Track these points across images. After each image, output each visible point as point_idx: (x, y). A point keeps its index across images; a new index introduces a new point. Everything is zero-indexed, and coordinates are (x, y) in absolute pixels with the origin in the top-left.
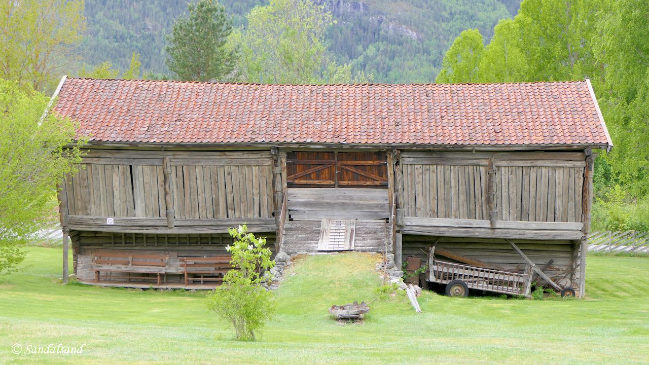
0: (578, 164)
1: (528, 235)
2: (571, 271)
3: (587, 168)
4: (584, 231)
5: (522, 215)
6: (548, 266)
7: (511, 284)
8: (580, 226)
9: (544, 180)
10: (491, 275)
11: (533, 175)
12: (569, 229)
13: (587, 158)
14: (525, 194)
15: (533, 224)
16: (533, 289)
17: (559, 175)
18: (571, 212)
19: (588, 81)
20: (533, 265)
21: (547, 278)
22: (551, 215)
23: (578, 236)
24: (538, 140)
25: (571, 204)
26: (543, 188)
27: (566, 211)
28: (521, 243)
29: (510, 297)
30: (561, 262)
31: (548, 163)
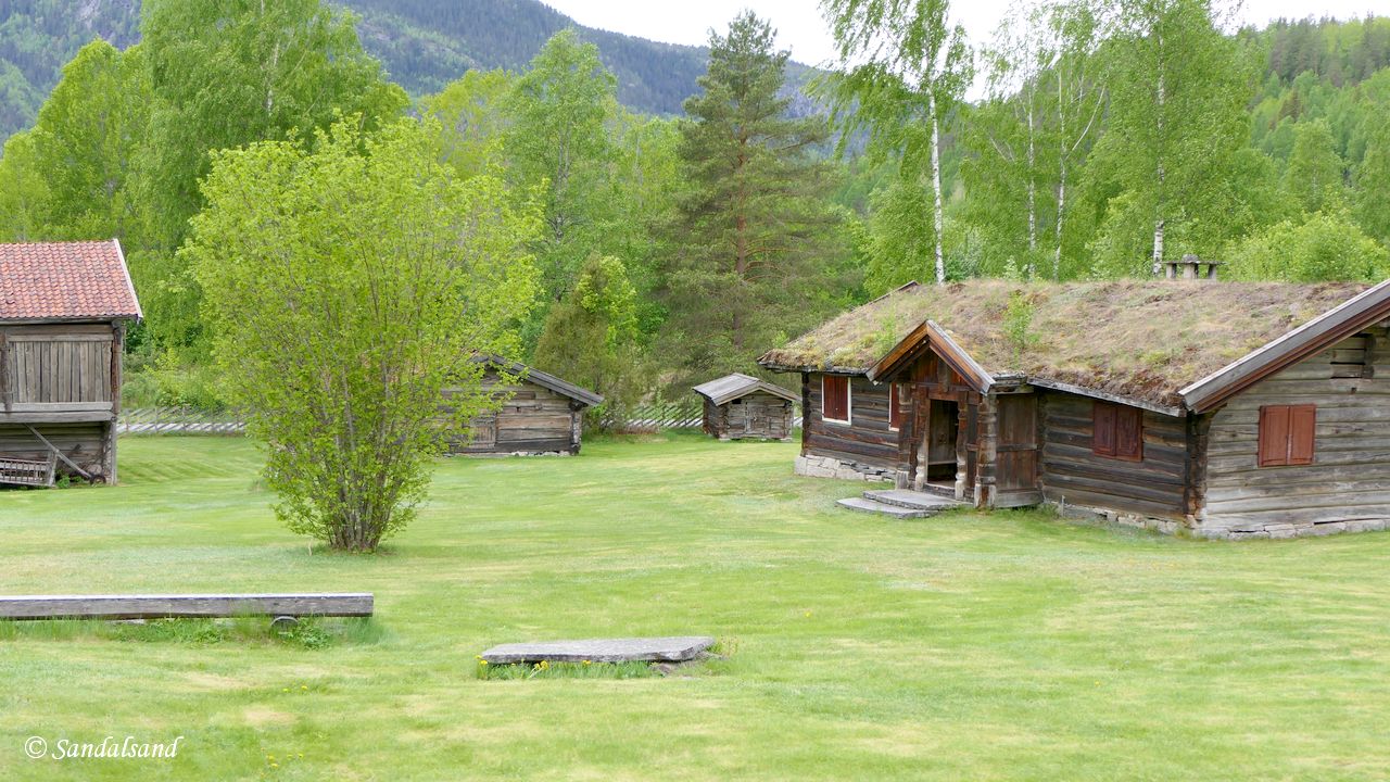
0: (105, 337)
1: (48, 418)
2: (102, 456)
3: (116, 341)
4: (114, 411)
5: (42, 396)
6: (75, 452)
7: (31, 473)
8: (108, 405)
9: (67, 356)
10: (8, 466)
11: (54, 351)
12: (97, 409)
13: (115, 331)
14: (45, 372)
15: (55, 406)
16: (58, 478)
17: (83, 349)
18: (99, 391)
19: (116, 241)
20: (57, 452)
21: (74, 465)
22: (75, 395)
23: (108, 417)
24: (59, 311)
25: (99, 382)
26: (65, 365)
27: (92, 390)
28: (42, 427)
29: (30, 488)
30: (90, 447)
31: (71, 338)
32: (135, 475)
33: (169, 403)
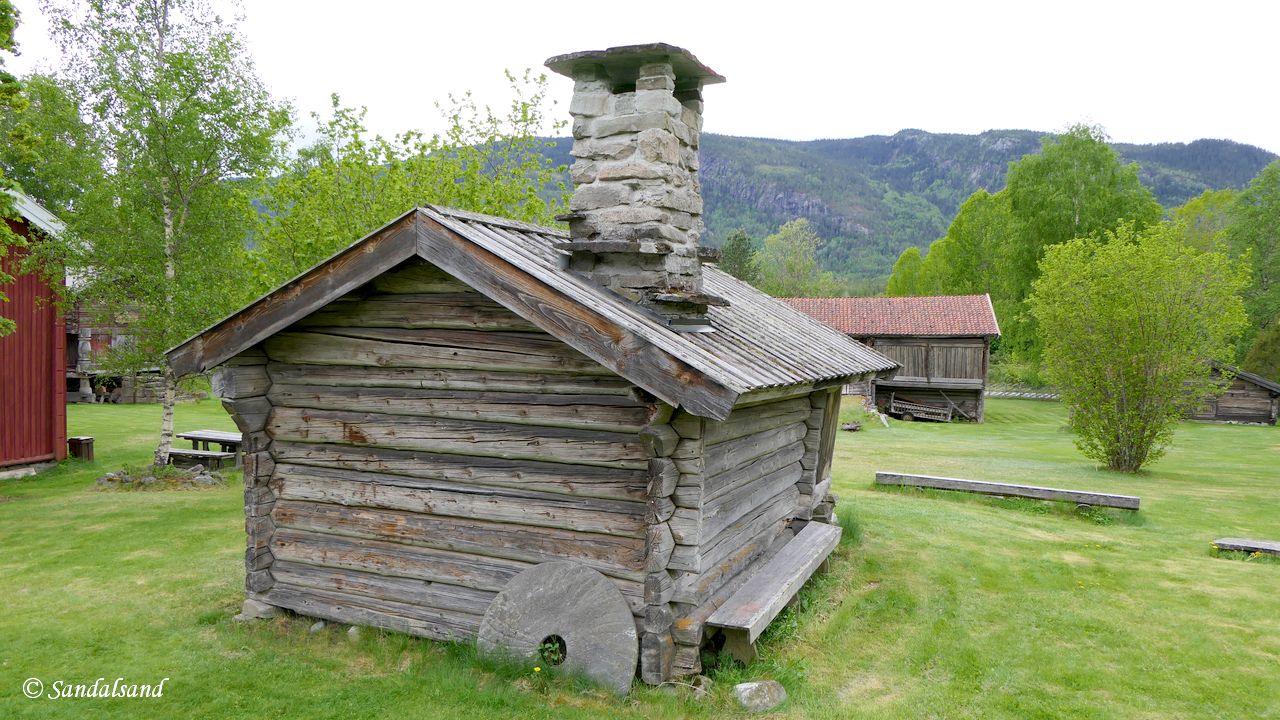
0: (980, 345)
1: (949, 386)
2: (976, 408)
3: (986, 348)
4: (983, 384)
5: (946, 375)
6: (962, 405)
7: (939, 415)
8: (981, 381)
9: (960, 355)
10: (928, 410)
11: (953, 352)
12: (974, 383)
13: (986, 342)
14: (949, 363)
15: (953, 380)
16: (953, 417)
17: (968, 351)
18: (976, 373)
19: (988, 295)
20: (953, 404)
21: (961, 411)
22: (963, 375)
23: (980, 387)
24: (956, 332)
25: (976, 369)
26: (959, 359)
27: (972, 372)
28: (946, 391)
29: (938, 421)
30: (970, 403)
31: (962, 345)
32: (993, 419)
33: (1012, 381)
